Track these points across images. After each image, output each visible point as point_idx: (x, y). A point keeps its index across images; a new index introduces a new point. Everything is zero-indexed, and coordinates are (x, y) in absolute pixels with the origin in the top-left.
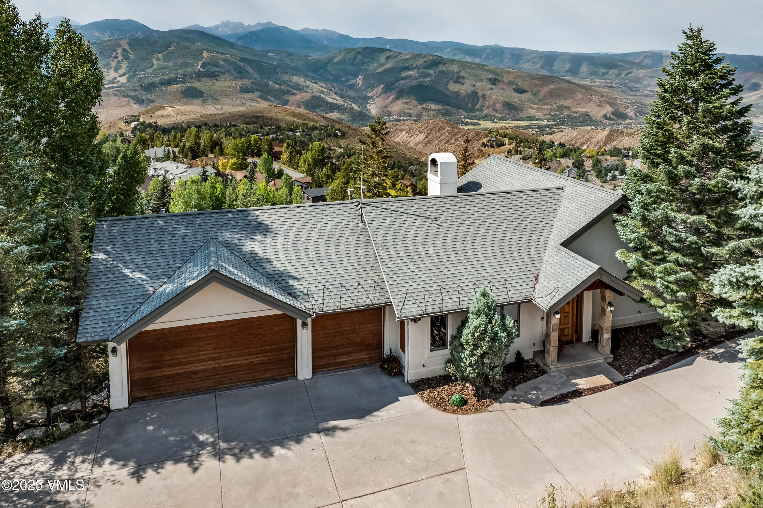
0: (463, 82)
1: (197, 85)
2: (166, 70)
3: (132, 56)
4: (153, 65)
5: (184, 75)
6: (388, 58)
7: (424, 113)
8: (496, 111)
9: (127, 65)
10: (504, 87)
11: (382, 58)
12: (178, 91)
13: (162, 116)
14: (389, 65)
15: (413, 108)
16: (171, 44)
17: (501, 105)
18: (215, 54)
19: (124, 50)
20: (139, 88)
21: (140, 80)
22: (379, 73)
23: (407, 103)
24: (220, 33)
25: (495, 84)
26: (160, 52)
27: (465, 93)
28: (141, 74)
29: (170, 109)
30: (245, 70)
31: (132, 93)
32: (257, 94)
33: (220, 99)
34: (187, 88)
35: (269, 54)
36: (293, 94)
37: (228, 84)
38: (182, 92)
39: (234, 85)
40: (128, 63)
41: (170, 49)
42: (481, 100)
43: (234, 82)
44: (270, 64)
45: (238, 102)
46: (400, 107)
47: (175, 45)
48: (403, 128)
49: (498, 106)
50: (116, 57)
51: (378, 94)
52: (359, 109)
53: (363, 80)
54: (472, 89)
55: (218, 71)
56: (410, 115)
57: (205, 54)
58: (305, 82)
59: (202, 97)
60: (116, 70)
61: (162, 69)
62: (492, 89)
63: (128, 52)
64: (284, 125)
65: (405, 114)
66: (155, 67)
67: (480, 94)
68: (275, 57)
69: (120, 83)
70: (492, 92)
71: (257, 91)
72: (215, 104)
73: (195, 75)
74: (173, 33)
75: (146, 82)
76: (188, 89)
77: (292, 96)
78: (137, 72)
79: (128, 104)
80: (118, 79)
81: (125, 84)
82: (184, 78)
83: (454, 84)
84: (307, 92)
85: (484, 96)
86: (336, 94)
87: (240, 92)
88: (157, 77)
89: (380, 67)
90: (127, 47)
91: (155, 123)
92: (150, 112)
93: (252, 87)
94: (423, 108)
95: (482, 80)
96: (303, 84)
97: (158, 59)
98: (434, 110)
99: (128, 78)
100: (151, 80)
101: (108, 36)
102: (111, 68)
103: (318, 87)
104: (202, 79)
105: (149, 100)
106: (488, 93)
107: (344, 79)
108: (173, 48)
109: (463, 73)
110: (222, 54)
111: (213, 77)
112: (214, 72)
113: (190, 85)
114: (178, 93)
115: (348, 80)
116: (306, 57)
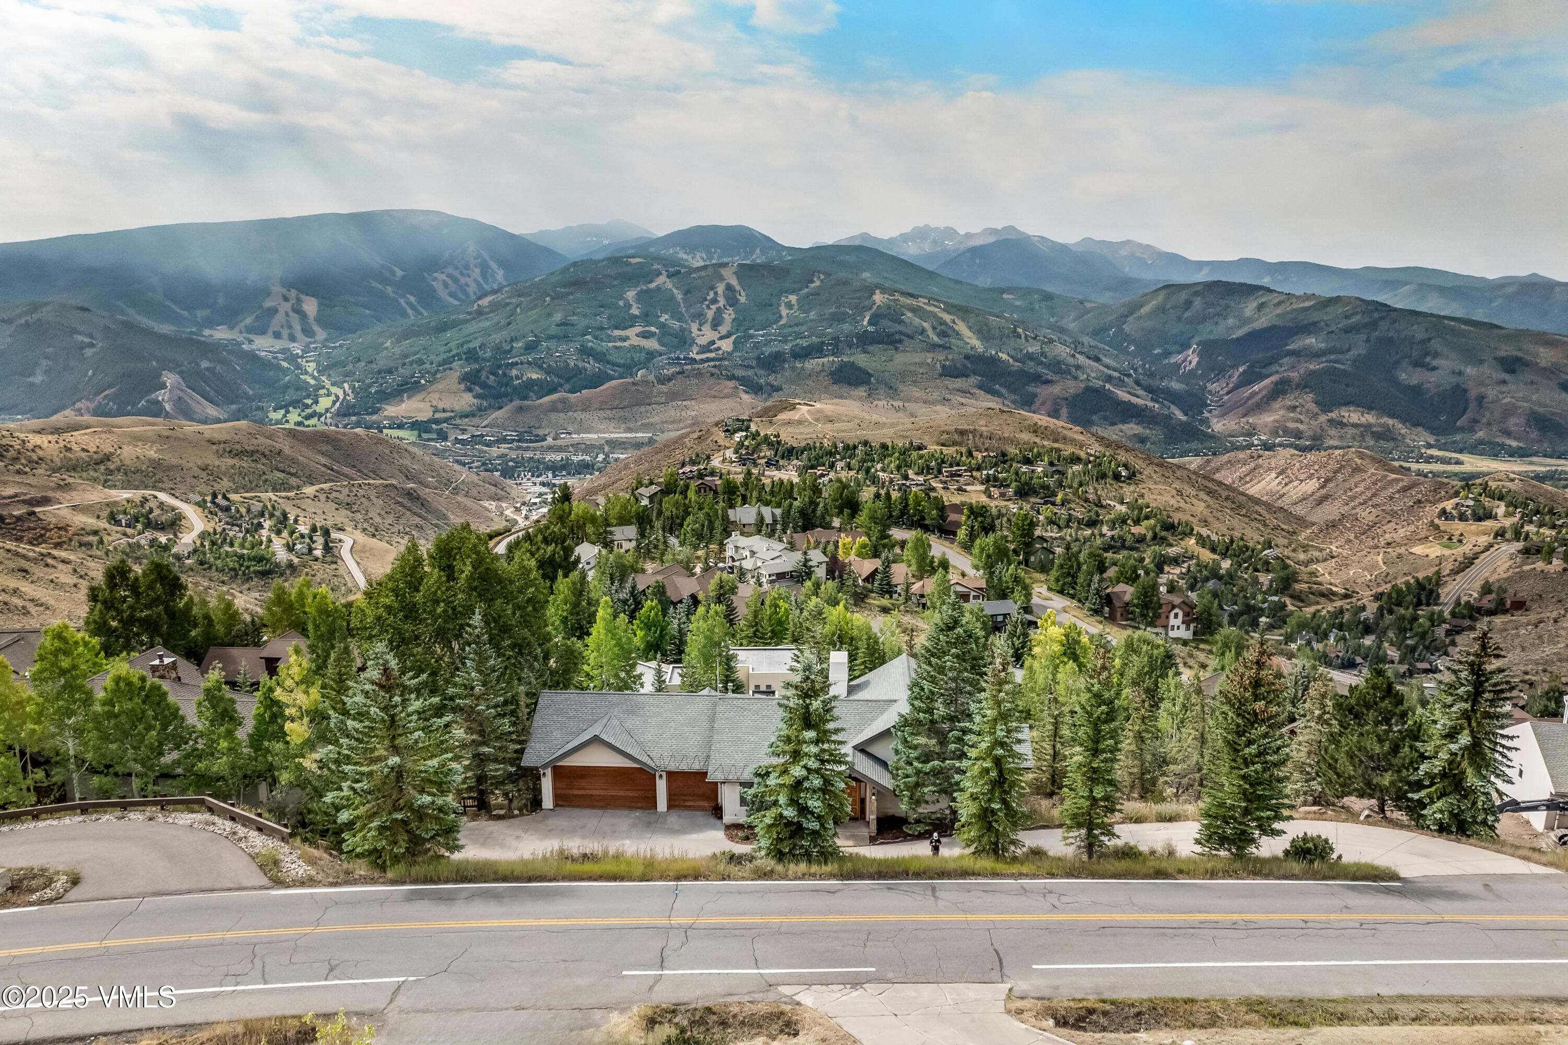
0: (1435, 363)
1: (860, 359)
2: (803, 328)
3: (743, 299)
4: (781, 317)
5: (836, 339)
6: (1261, 306)
7: (1333, 432)
8: (1508, 434)
9: (733, 316)
10: (1534, 378)
11: (1249, 308)
12: (823, 370)
13: (789, 423)
14: (1262, 322)
15: (1306, 420)
16: (813, 275)
17: (1522, 421)
18: (897, 296)
19: (729, 287)
20: (754, 363)
21: (756, 346)
22: (1237, 339)
23: (1295, 407)
24: (911, 251)
25: (1511, 371)
26: (793, 292)
27: (1434, 391)
28: (759, 335)
29: (805, 408)
30: (954, 330)
31: (740, 373)
32: (974, 380)
33: (901, 387)
34: (841, 366)
35: (1005, 296)
36: (1047, 382)
37: (917, 358)
38: (832, 374)
39: (929, 361)
40: (736, 313)
41: (812, 285)
42: (1472, 405)
43: (930, 355)
44: (1005, 318)
45: (936, 395)
46: (1277, 417)
47: (822, 277)
48: (1273, 465)
49: (1514, 423)
50: (714, 301)
51: (1231, 385)
52: (1184, 418)
53: (1200, 355)
54: (1454, 380)
55: (901, 333)
56: (1298, 435)
57: (878, 298)
58: (1073, 356)
59: (868, 383)
60: (715, 325)
61: (797, 325)
62: (1504, 382)
63: (735, 291)
64: (1012, 451)
65: (1287, 432)
66: (783, 322)
67: (1473, 393)
68: (1018, 303)
69: (720, 352)
70: (1504, 389)
71: (975, 374)
72: (892, 398)
73: (858, 339)
74: (820, 252)
75: (767, 350)
76: (843, 366)
77: (1044, 386)
78: (751, 332)
79: (734, 394)
80: (719, 344)
81: (730, 354)
82: (836, 346)
83: (1411, 369)
84: (1076, 378)
85: (1481, 398)
86: (1138, 383)
87: (941, 375)
88: (785, 342)
89: (1239, 327)
90: (734, 282)
91: (775, 436)
92: (768, 414)
93: (964, 365)
94: (1331, 421)
95: (1481, 362)
96: (1071, 361)
97: (789, 306)
98: (1355, 426)
99: (735, 343)
100: (775, 347)
101: (702, 258)
102: (706, 322)
103: (1101, 368)
104: (870, 348)
105: (772, 386)
106: (1491, 393)
107: (1157, 351)
108: (818, 283)
109: (1436, 344)
110: (912, 296)
111: (891, 343)
112: (893, 334)
113: (846, 359)
114: (823, 374)
115: (1167, 354)
116: (1082, 303)
